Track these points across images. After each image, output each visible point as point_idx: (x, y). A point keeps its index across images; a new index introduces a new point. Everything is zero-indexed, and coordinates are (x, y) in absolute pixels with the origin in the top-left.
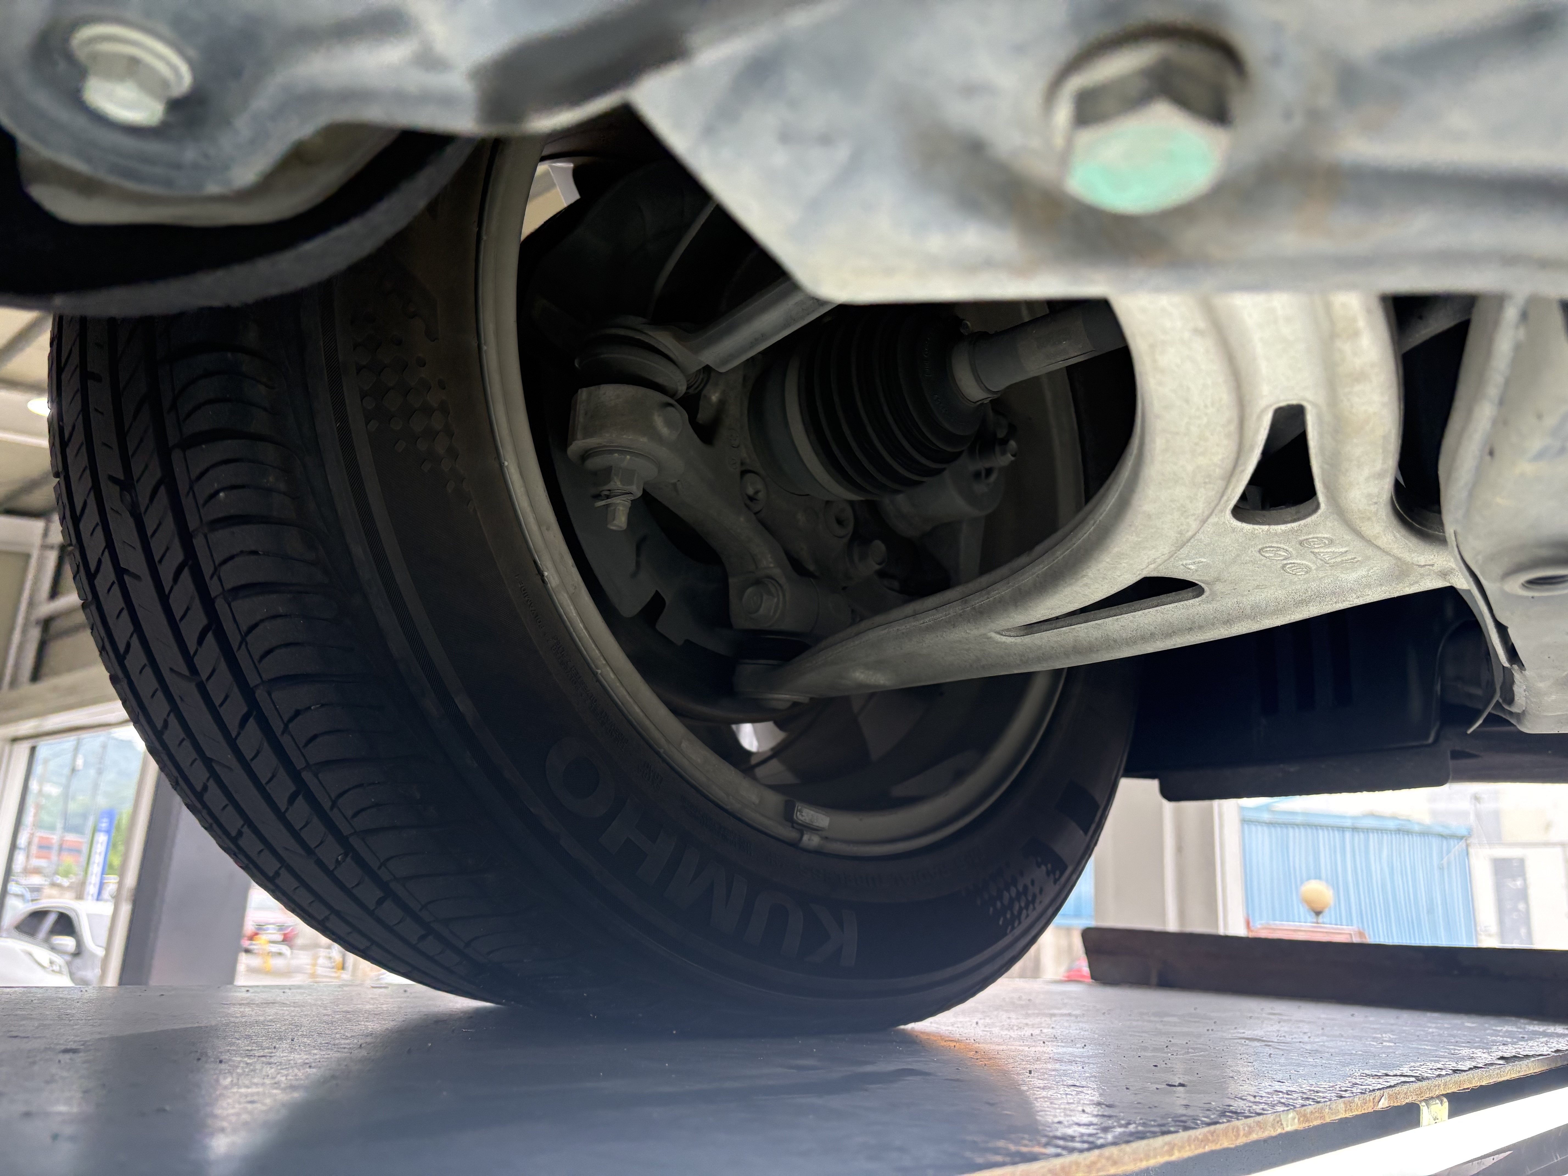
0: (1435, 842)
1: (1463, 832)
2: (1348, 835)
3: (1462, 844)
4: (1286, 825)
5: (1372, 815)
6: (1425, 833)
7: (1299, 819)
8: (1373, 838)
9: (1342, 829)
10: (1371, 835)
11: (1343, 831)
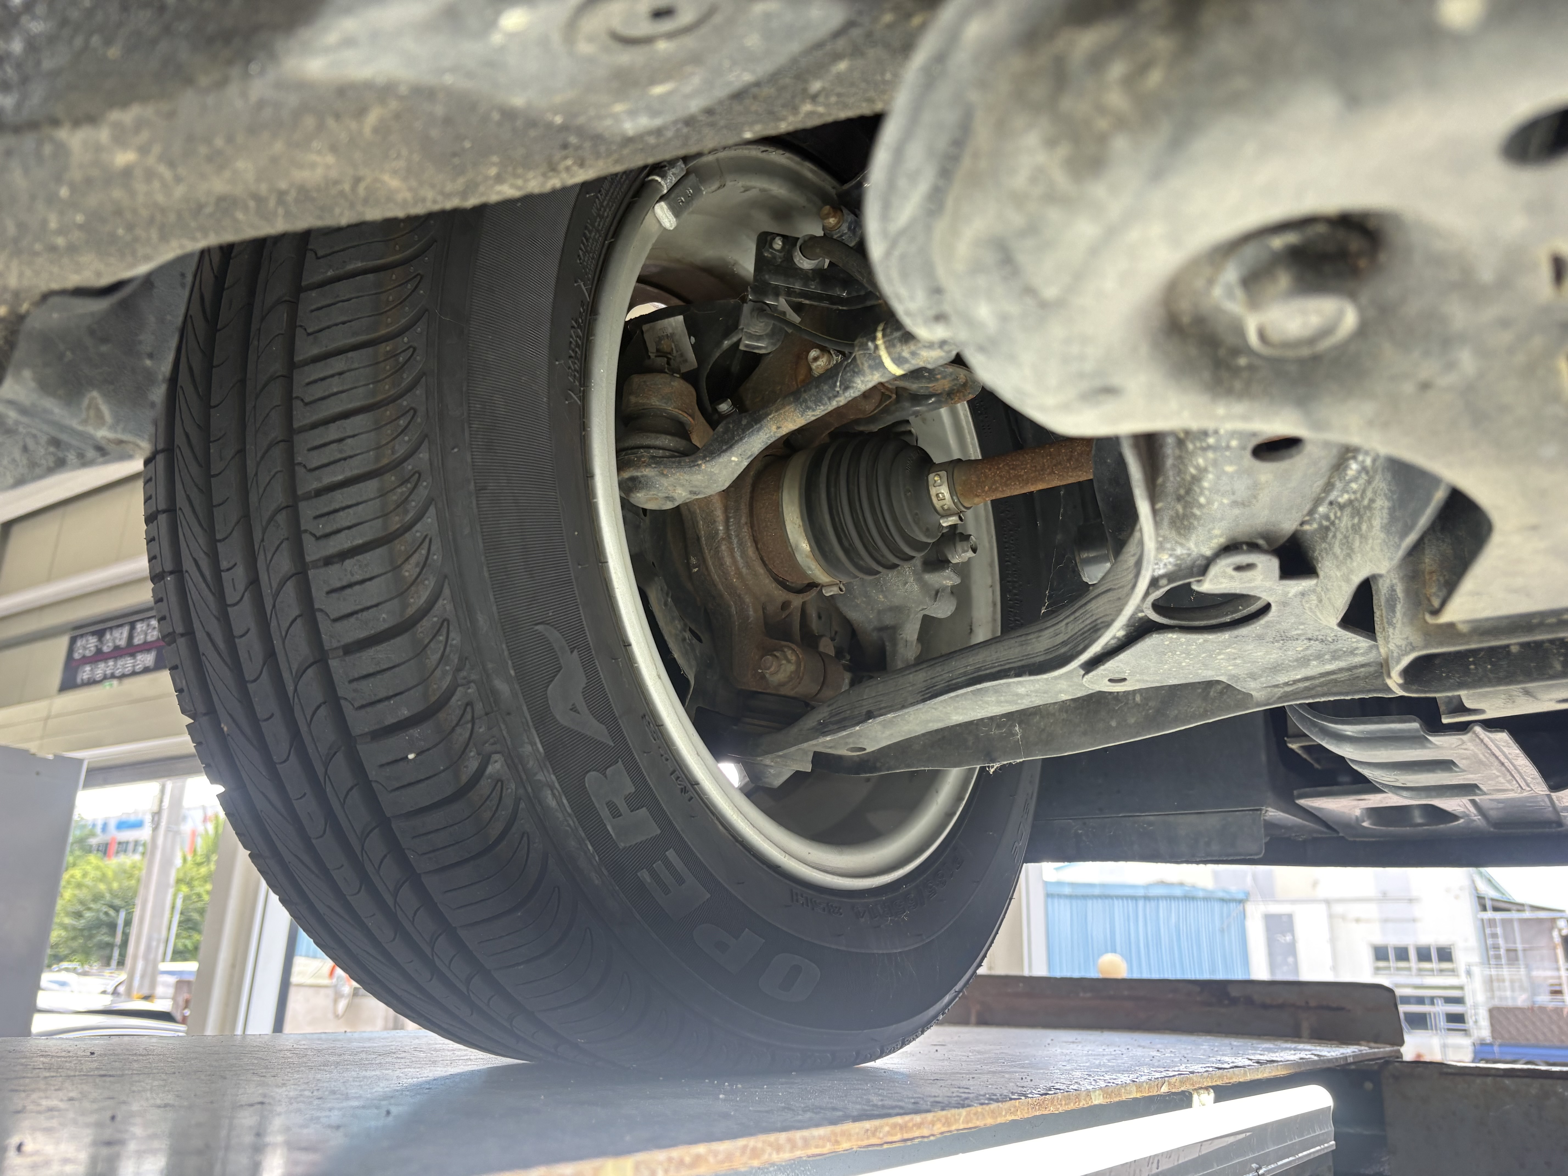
0: (1217, 906)
1: (1241, 896)
2: (1141, 903)
3: (1240, 907)
4: (1085, 897)
5: (1162, 883)
6: (1208, 898)
7: (1097, 892)
8: (1163, 904)
9: (1134, 898)
10: (1160, 902)
11: (1136, 900)
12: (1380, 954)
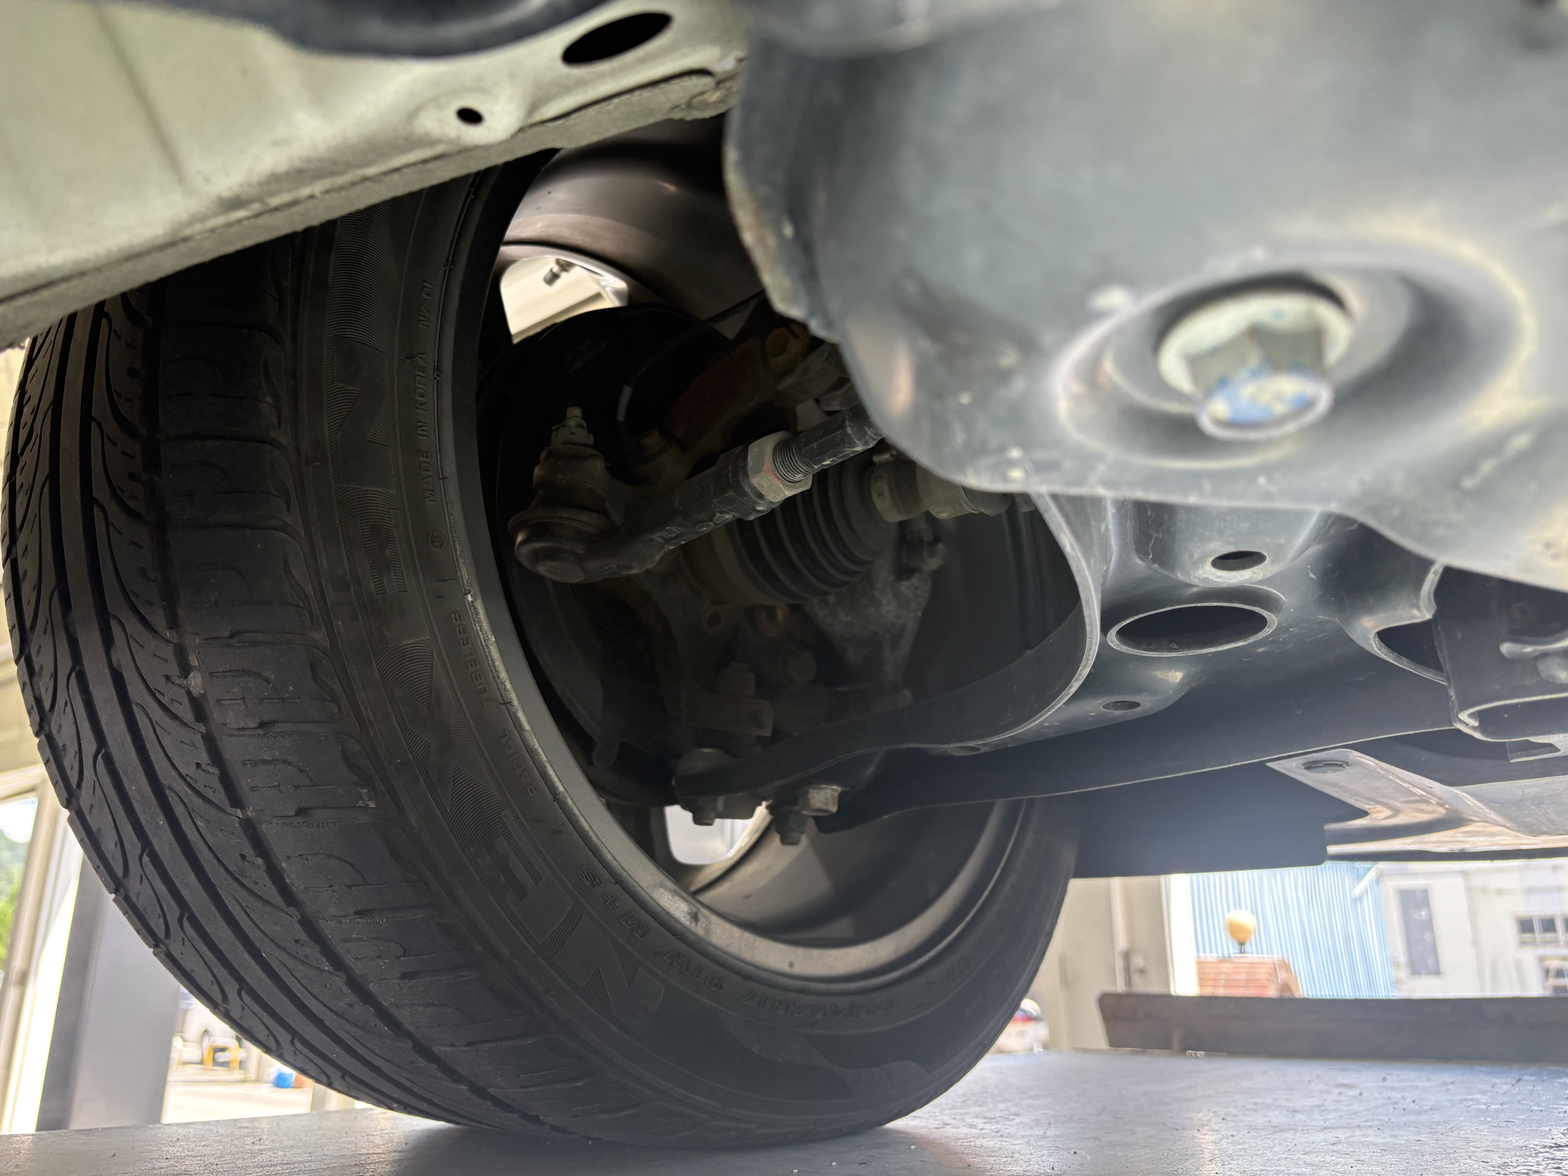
12: (1526, 926)
